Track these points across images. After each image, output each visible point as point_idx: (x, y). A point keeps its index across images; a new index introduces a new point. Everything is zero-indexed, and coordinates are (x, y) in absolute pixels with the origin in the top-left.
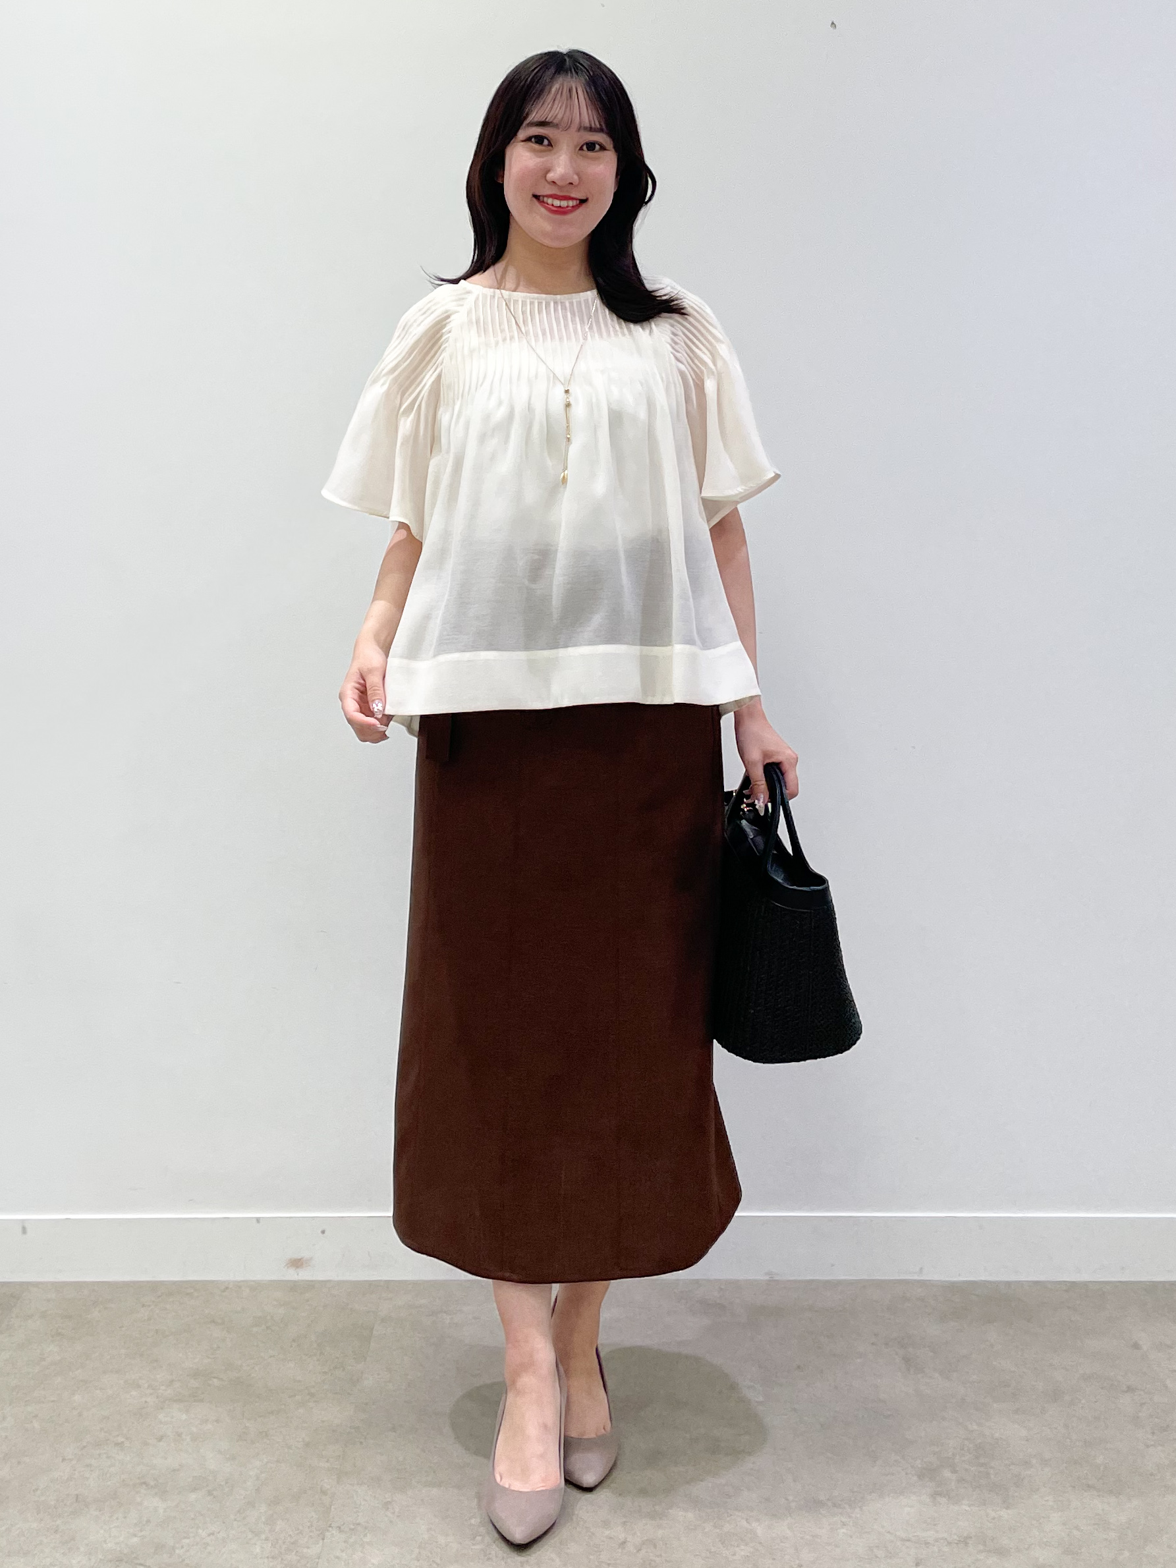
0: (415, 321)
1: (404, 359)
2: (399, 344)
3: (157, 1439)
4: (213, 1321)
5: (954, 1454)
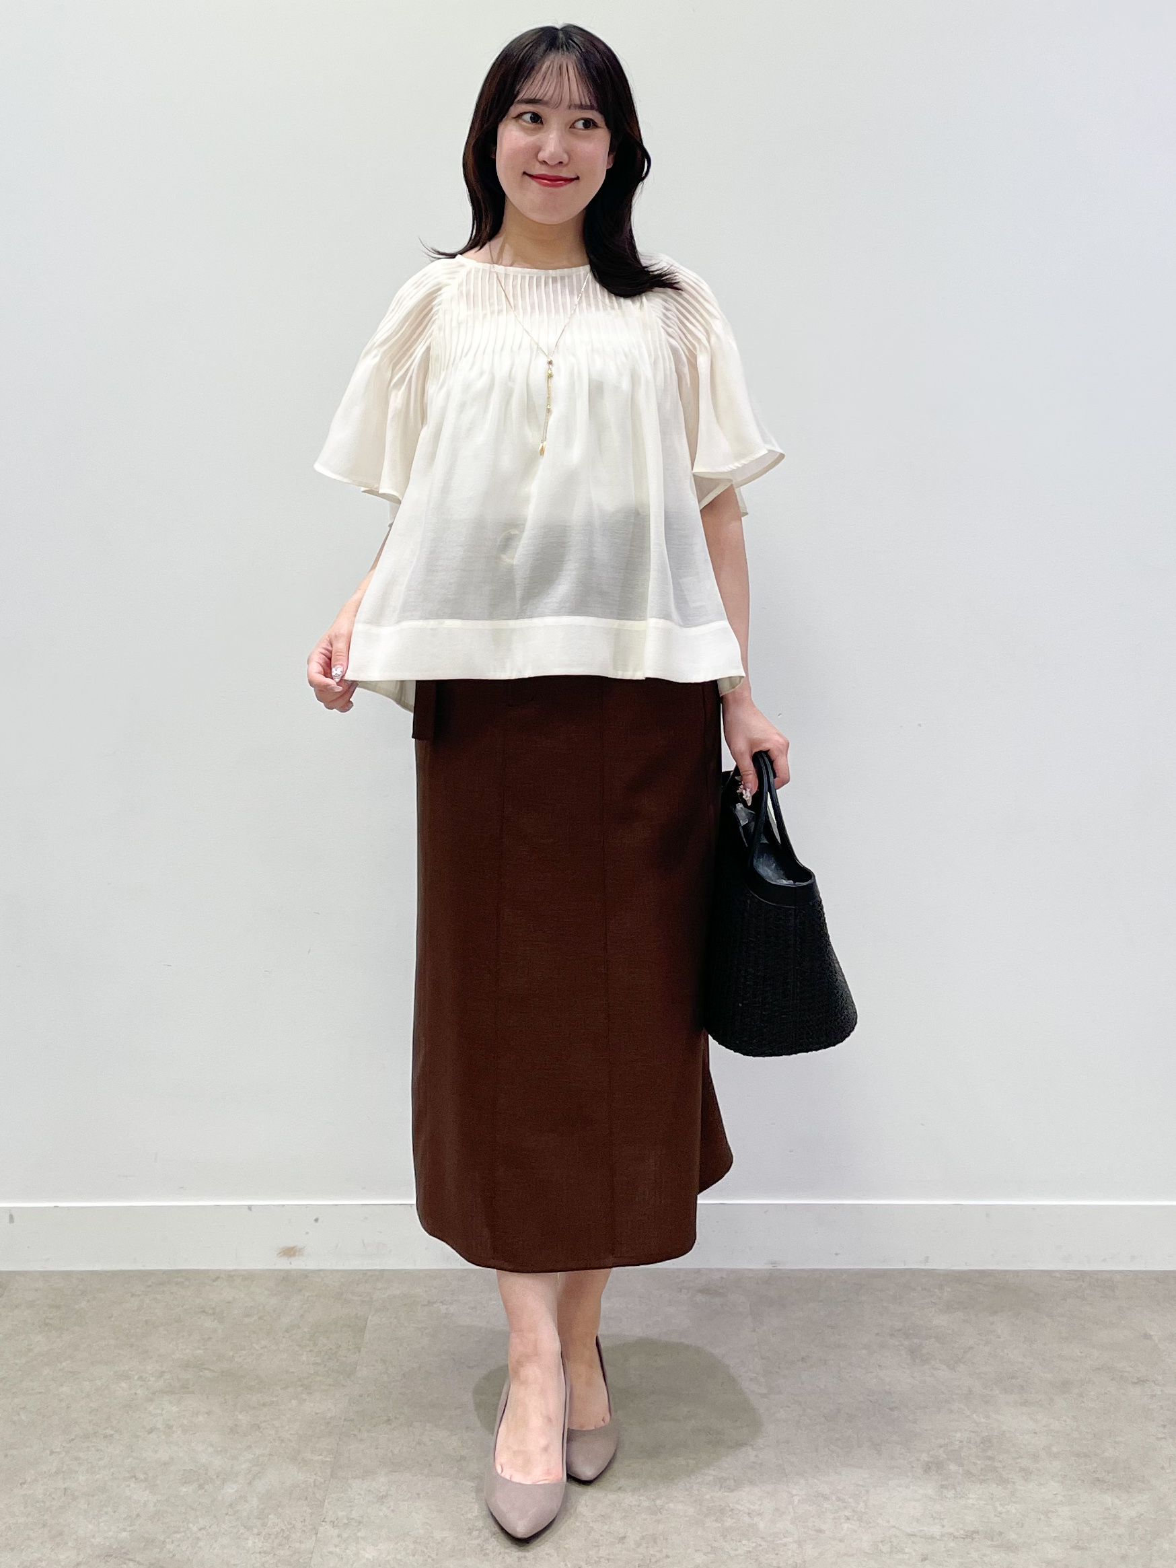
0: (409, 294)
1: (396, 332)
3: (147, 1431)
4: (204, 1311)
5: (961, 1447)
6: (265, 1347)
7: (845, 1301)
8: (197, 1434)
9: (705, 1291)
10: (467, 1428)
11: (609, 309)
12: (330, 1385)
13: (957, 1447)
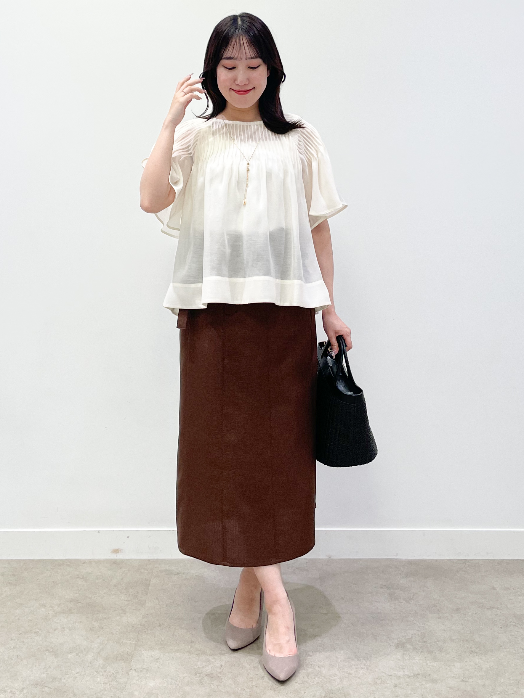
3: (53, 630)
4: (78, 577)
5: (412, 637)
6: (106, 593)
7: (361, 573)
8: (76, 631)
10: (195, 628)
12: (134, 609)
13: (410, 637)
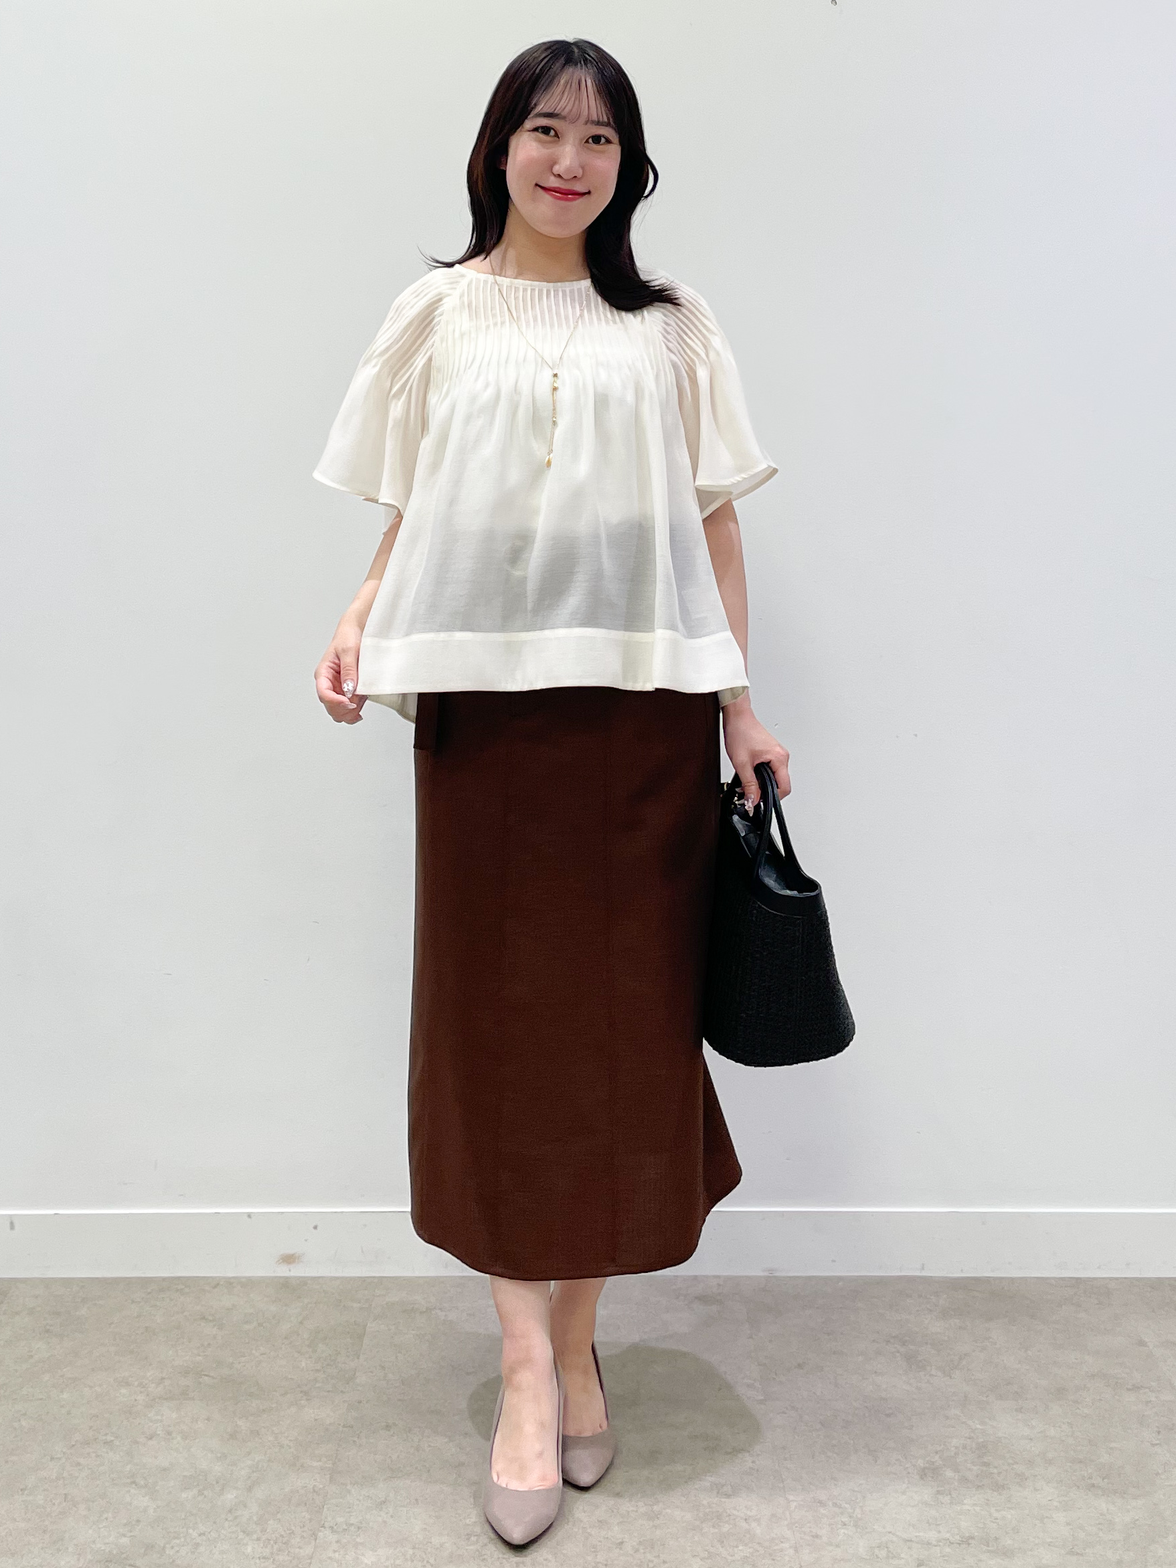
0: (408, 303)
1: (397, 341)
2: (392, 324)
3: (147, 1437)
4: (203, 1318)
5: (957, 1454)
6: (265, 1354)
7: (841, 1308)
8: (197, 1440)
9: (703, 1299)
10: (464, 1434)
11: (611, 322)
12: (329, 1391)
13: (953, 1454)
